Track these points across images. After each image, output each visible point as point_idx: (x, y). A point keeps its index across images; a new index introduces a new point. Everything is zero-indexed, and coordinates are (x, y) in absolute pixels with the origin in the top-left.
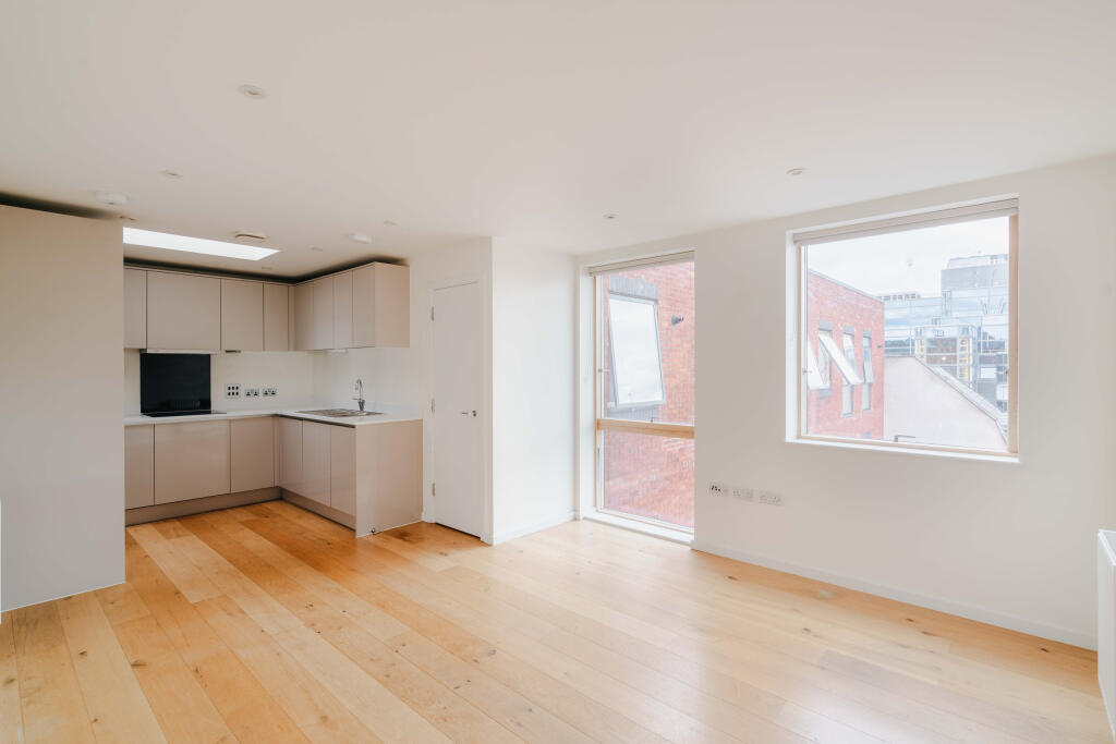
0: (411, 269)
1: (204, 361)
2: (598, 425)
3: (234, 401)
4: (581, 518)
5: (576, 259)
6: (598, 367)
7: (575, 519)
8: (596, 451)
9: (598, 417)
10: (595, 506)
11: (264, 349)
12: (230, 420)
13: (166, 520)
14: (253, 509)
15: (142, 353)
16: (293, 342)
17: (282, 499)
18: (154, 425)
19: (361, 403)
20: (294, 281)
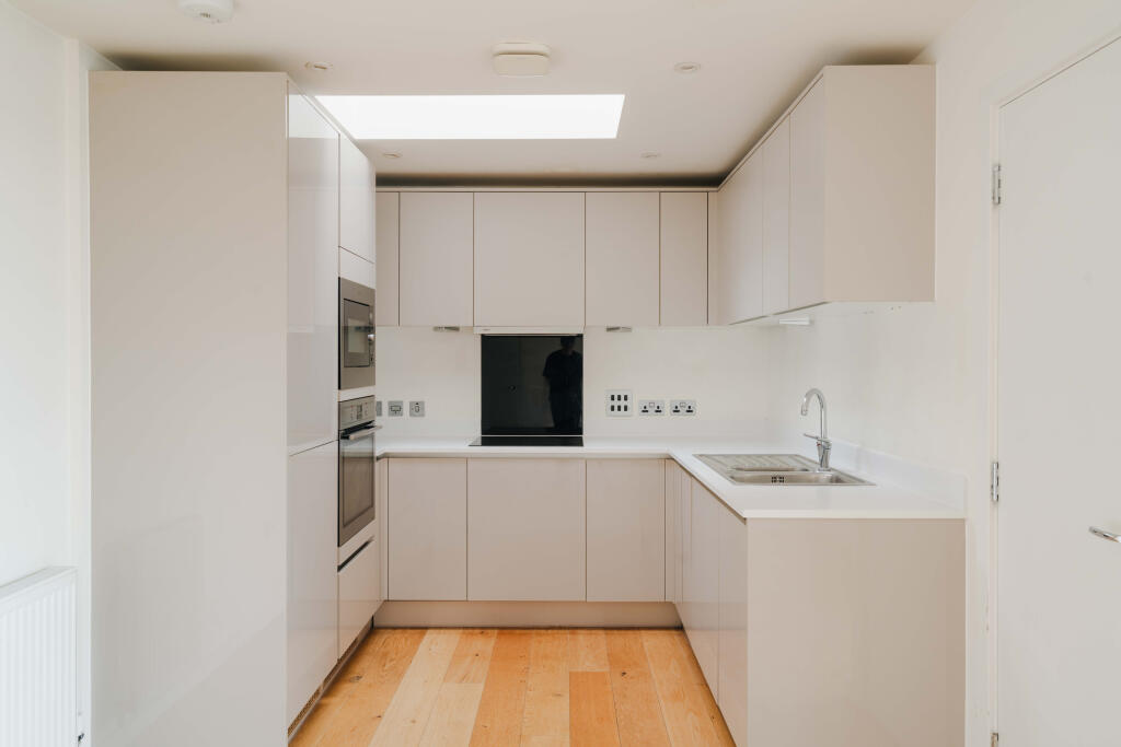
3: (620, 421)
11: (659, 323)
12: (587, 460)
13: (483, 628)
14: (619, 639)
15: (483, 336)
16: (714, 304)
17: (680, 628)
18: (466, 459)
19: (824, 448)
20: (713, 181)
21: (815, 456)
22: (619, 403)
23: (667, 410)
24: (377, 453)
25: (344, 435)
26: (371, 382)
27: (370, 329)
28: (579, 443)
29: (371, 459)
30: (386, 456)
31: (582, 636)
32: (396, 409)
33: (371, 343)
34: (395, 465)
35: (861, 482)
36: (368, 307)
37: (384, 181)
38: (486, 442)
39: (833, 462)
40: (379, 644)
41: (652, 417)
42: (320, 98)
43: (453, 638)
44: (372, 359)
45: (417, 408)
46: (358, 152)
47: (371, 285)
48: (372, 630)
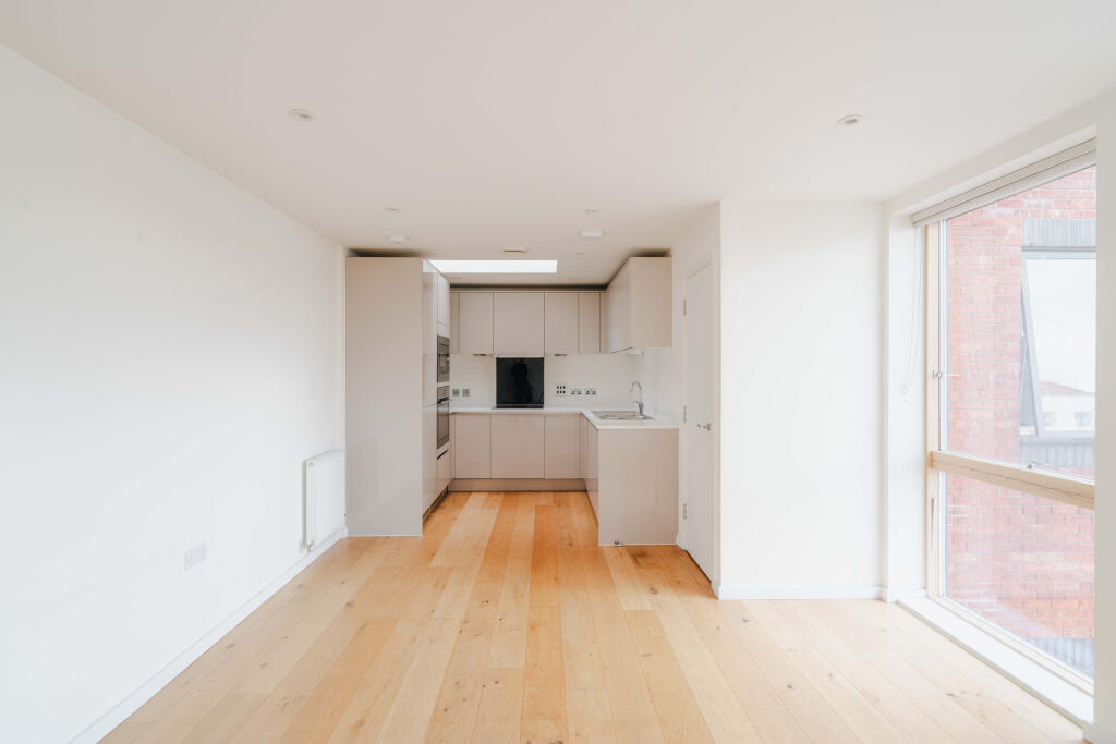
0: (673, 258)
1: (539, 362)
2: (931, 461)
3: (561, 398)
4: (889, 600)
5: (883, 208)
6: (932, 367)
7: (880, 599)
8: (929, 504)
9: (933, 447)
10: (925, 588)
11: (578, 352)
12: (545, 415)
13: (498, 492)
14: (559, 495)
15: (498, 359)
16: (603, 345)
17: (586, 491)
18: (490, 415)
19: (641, 407)
20: (603, 287)
21: (638, 410)
22: (561, 390)
23: (584, 393)
24: (451, 411)
25: (439, 402)
26: (447, 379)
27: (448, 355)
28: (542, 407)
29: (448, 415)
30: (454, 413)
31: (542, 495)
32: (456, 393)
33: (448, 362)
34: (458, 418)
35: (650, 418)
36: (447, 346)
37: (454, 286)
38: (498, 407)
39: (645, 412)
40: (451, 497)
41: (576, 396)
42: (432, 261)
43: (483, 496)
44: (448, 369)
45: (466, 392)
46: (443, 279)
47: (448, 336)
48: (446, 494)
